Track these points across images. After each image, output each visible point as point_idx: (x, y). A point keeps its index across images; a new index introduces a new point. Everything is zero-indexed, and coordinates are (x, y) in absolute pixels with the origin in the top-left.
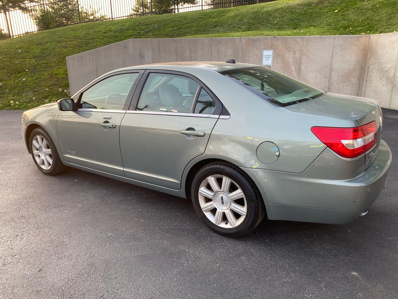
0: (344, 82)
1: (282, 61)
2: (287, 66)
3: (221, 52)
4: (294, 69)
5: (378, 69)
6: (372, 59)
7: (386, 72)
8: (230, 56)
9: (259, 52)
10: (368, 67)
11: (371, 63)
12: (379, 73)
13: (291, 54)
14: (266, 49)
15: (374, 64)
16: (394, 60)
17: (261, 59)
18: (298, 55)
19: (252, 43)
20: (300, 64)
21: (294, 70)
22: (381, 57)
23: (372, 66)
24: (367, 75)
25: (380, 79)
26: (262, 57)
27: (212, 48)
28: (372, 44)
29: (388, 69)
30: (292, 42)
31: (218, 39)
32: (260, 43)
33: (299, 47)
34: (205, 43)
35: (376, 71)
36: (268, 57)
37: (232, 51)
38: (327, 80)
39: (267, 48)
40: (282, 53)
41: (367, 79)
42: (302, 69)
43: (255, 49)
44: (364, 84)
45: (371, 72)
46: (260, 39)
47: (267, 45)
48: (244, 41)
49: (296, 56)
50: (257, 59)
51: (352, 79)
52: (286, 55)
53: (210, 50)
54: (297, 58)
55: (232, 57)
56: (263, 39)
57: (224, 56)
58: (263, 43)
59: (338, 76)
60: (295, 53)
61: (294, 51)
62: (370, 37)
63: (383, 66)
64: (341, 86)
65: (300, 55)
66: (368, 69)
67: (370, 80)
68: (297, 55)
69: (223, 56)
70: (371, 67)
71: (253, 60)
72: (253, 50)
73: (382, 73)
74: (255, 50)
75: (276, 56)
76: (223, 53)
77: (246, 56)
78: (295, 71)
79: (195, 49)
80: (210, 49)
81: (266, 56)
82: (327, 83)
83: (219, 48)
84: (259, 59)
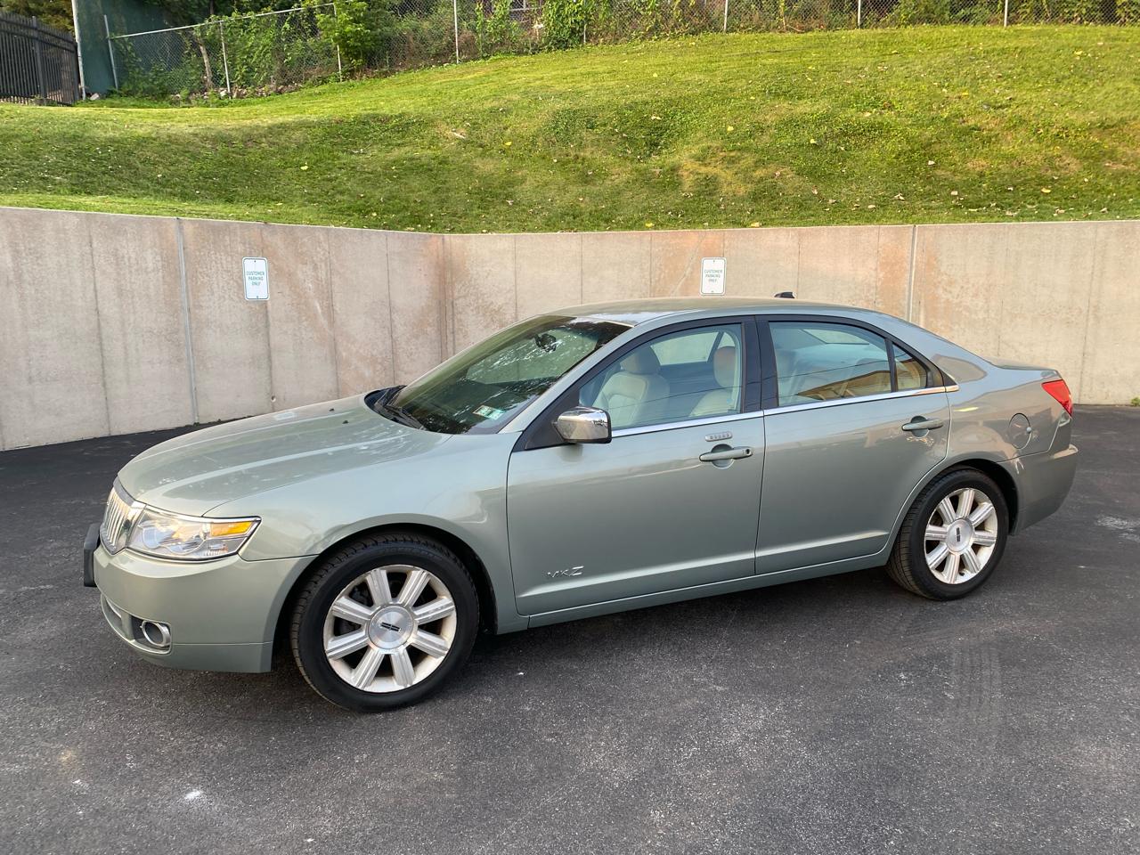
0: (417, 337)
1: (290, 288)
2: (303, 300)
3: (126, 260)
4: (318, 307)
5: (478, 308)
6: (458, 286)
7: (497, 312)
8: (153, 271)
9: (234, 262)
10: (452, 303)
11: (456, 294)
12: (481, 314)
13: (308, 269)
14: (250, 255)
15: (465, 297)
16: (508, 288)
17: (240, 282)
18: (324, 273)
19: (212, 237)
20: (331, 297)
21: (320, 311)
22: (478, 281)
23: (460, 300)
24: (453, 320)
25: (486, 327)
26: (241, 278)
27: (95, 245)
28: (451, 254)
29: (500, 308)
30: (306, 240)
31: (109, 217)
32: (232, 239)
33: (322, 253)
34: (67, 227)
35: (472, 310)
36: (256, 278)
37: (159, 258)
38: (387, 332)
39: (251, 252)
40: (287, 266)
41: (453, 329)
42: (337, 309)
43: (222, 254)
44: (450, 338)
45: (460, 313)
46: (231, 227)
47: (250, 244)
48: (189, 230)
49: (320, 275)
50: (231, 282)
51: (429, 329)
52: (298, 272)
53: (89, 252)
54: (322, 281)
55: (160, 274)
56: (238, 225)
57: (137, 270)
58: (239, 239)
59: (405, 324)
60: (315, 268)
61: (313, 262)
62: (443, 239)
63: (486, 300)
64: (413, 347)
65: (327, 275)
66: (453, 307)
67: (461, 330)
68: (322, 274)
69: (133, 271)
70: (460, 303)
71: (221, 285)
72: (216, 258)
73: (488, 314)
74: (224, 258)
75: (278, 274)
76: (133, 261)
77: (201, 273)
78: (323, 313)
79: (32, 245)
80: (87, 248)
81: (252, 273)
82: (389, 342)
83: (119, 247)
84: (237, 282)
